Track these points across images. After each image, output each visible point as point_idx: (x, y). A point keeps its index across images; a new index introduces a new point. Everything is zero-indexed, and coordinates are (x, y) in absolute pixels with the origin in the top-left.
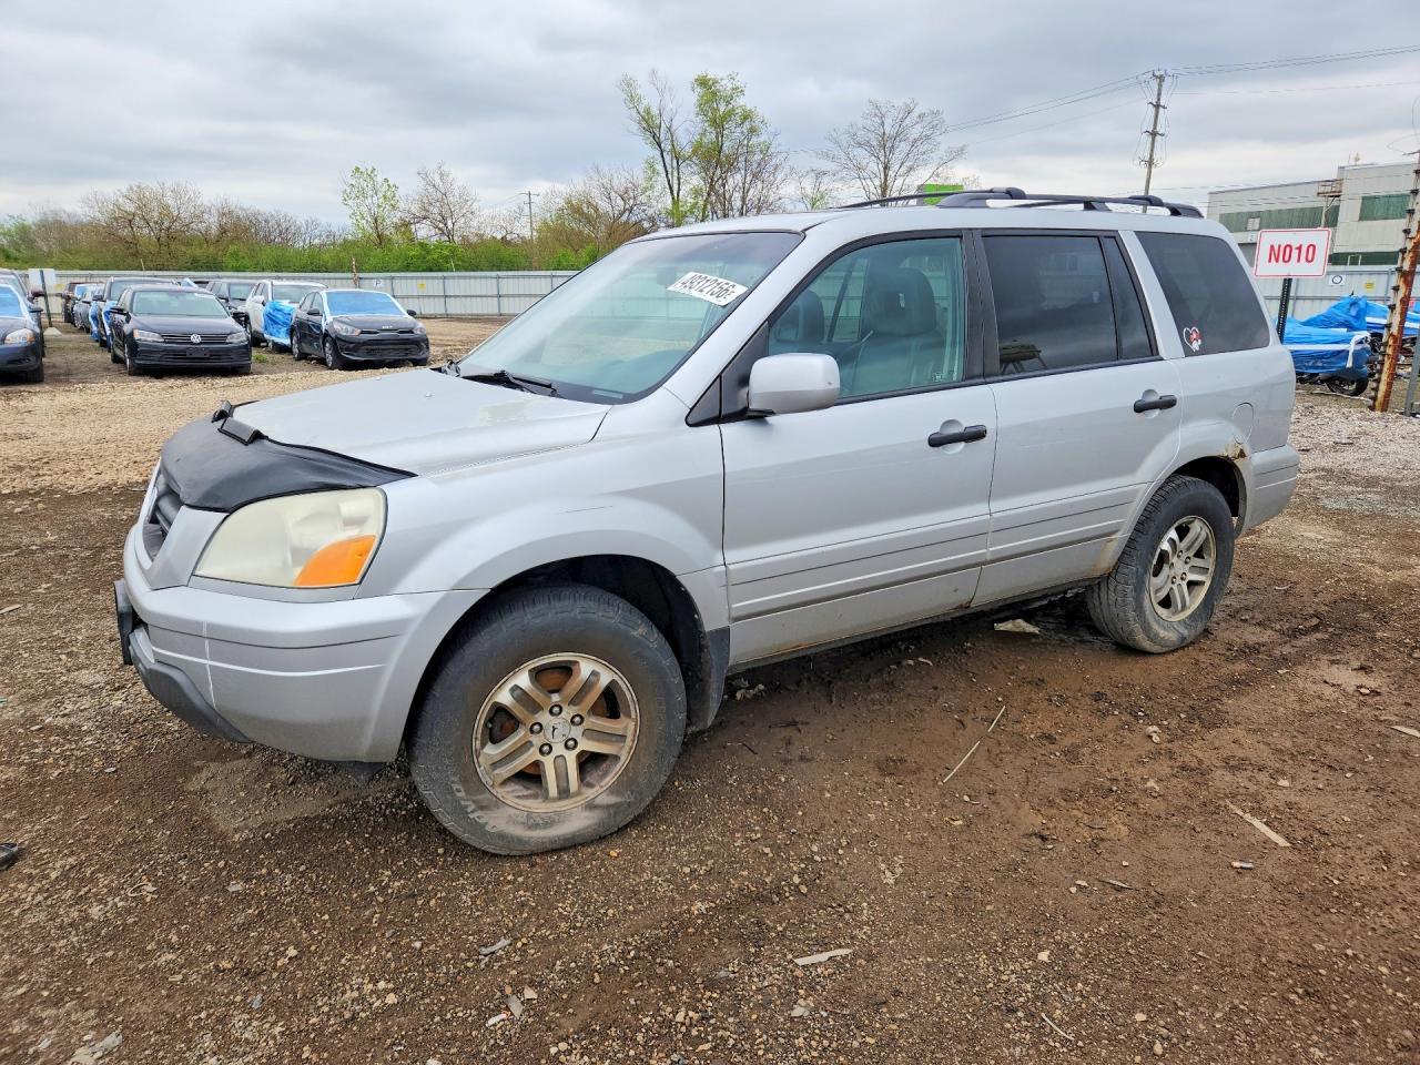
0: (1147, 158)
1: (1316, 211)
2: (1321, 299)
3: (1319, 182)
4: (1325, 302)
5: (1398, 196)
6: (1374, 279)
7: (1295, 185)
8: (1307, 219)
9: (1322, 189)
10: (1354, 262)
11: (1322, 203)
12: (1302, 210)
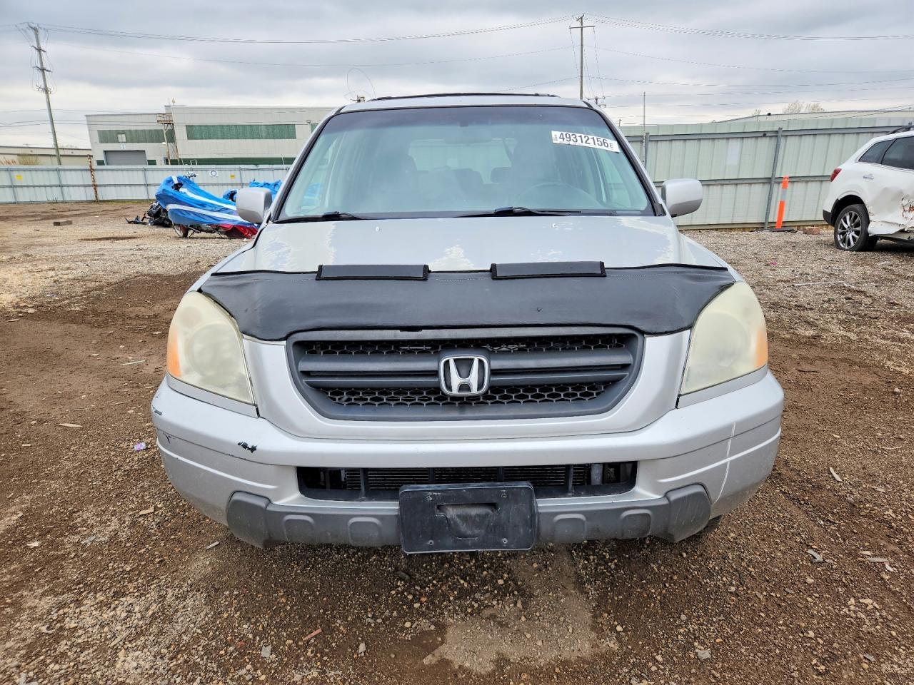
0: (43, 86)
1: (159, 132)
2: (222, 185)
3: (156, 114)
4: (225, 187)
5: (227, 126)
6: (233, 173)
7: (141, 114)
8: (155, 137)
9: (159, 119)
10: (194, 164)
11: (161, 127)
12: (150, 131)
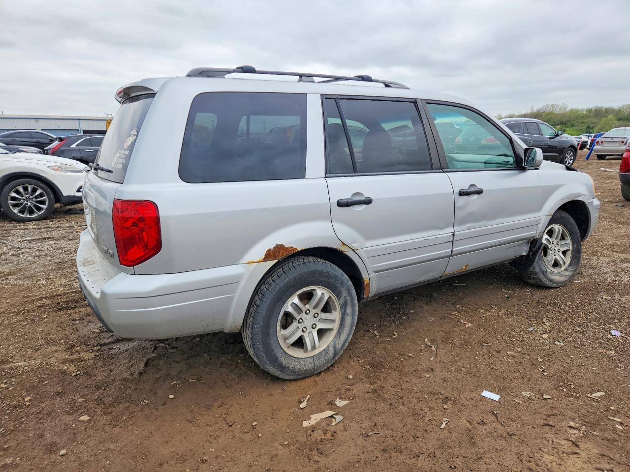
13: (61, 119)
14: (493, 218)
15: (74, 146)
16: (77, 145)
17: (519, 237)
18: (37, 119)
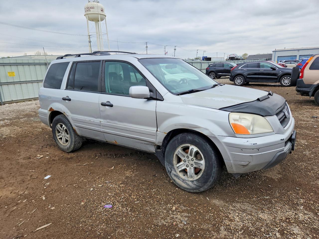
13: (316, 49)
14: (121, 121)
15: (240, 68)
16: (241, 68)
17: (140, 138)
18: (298, 50)
